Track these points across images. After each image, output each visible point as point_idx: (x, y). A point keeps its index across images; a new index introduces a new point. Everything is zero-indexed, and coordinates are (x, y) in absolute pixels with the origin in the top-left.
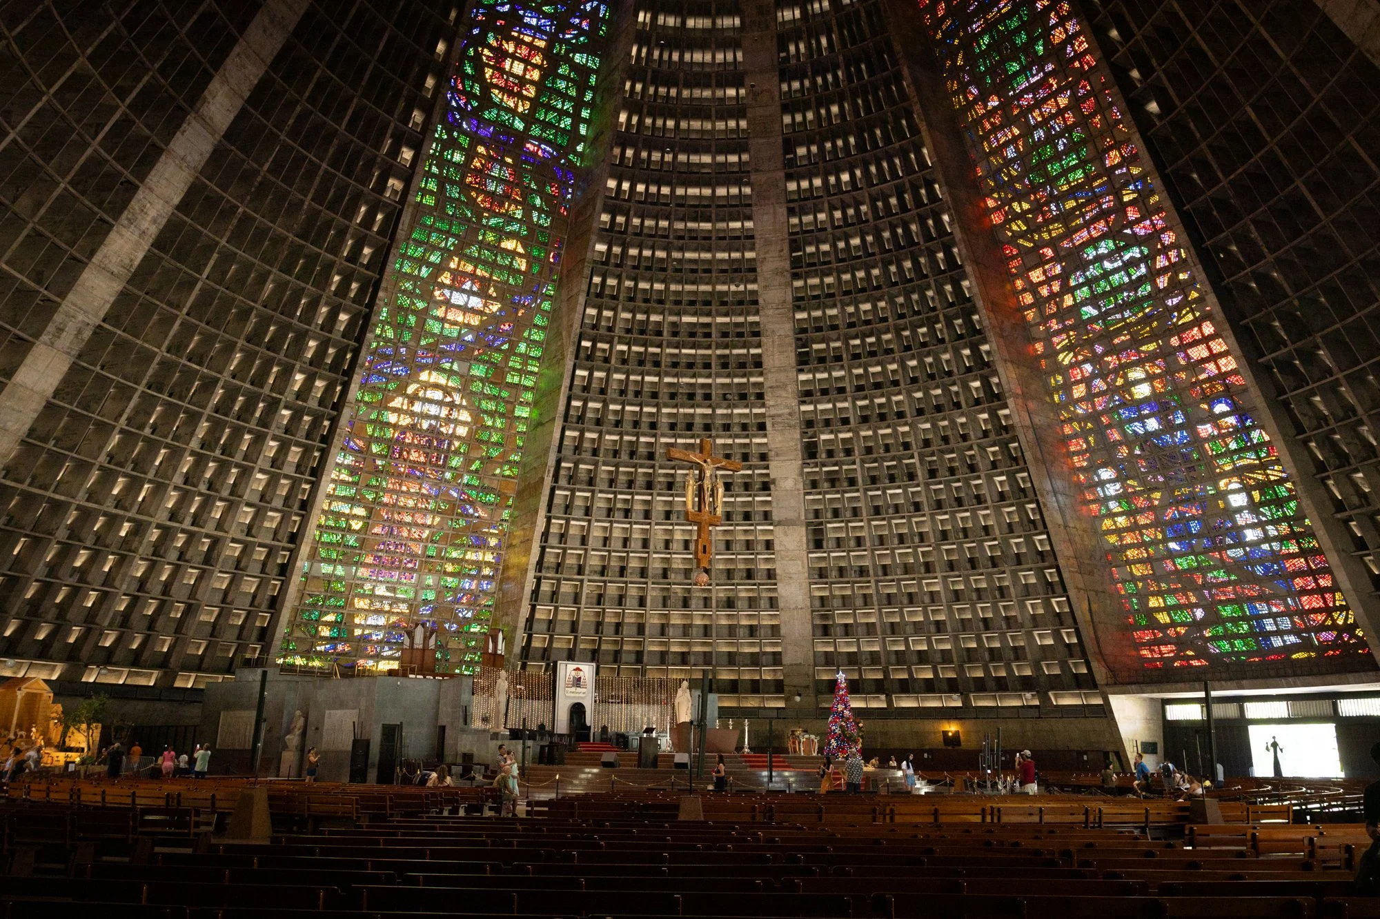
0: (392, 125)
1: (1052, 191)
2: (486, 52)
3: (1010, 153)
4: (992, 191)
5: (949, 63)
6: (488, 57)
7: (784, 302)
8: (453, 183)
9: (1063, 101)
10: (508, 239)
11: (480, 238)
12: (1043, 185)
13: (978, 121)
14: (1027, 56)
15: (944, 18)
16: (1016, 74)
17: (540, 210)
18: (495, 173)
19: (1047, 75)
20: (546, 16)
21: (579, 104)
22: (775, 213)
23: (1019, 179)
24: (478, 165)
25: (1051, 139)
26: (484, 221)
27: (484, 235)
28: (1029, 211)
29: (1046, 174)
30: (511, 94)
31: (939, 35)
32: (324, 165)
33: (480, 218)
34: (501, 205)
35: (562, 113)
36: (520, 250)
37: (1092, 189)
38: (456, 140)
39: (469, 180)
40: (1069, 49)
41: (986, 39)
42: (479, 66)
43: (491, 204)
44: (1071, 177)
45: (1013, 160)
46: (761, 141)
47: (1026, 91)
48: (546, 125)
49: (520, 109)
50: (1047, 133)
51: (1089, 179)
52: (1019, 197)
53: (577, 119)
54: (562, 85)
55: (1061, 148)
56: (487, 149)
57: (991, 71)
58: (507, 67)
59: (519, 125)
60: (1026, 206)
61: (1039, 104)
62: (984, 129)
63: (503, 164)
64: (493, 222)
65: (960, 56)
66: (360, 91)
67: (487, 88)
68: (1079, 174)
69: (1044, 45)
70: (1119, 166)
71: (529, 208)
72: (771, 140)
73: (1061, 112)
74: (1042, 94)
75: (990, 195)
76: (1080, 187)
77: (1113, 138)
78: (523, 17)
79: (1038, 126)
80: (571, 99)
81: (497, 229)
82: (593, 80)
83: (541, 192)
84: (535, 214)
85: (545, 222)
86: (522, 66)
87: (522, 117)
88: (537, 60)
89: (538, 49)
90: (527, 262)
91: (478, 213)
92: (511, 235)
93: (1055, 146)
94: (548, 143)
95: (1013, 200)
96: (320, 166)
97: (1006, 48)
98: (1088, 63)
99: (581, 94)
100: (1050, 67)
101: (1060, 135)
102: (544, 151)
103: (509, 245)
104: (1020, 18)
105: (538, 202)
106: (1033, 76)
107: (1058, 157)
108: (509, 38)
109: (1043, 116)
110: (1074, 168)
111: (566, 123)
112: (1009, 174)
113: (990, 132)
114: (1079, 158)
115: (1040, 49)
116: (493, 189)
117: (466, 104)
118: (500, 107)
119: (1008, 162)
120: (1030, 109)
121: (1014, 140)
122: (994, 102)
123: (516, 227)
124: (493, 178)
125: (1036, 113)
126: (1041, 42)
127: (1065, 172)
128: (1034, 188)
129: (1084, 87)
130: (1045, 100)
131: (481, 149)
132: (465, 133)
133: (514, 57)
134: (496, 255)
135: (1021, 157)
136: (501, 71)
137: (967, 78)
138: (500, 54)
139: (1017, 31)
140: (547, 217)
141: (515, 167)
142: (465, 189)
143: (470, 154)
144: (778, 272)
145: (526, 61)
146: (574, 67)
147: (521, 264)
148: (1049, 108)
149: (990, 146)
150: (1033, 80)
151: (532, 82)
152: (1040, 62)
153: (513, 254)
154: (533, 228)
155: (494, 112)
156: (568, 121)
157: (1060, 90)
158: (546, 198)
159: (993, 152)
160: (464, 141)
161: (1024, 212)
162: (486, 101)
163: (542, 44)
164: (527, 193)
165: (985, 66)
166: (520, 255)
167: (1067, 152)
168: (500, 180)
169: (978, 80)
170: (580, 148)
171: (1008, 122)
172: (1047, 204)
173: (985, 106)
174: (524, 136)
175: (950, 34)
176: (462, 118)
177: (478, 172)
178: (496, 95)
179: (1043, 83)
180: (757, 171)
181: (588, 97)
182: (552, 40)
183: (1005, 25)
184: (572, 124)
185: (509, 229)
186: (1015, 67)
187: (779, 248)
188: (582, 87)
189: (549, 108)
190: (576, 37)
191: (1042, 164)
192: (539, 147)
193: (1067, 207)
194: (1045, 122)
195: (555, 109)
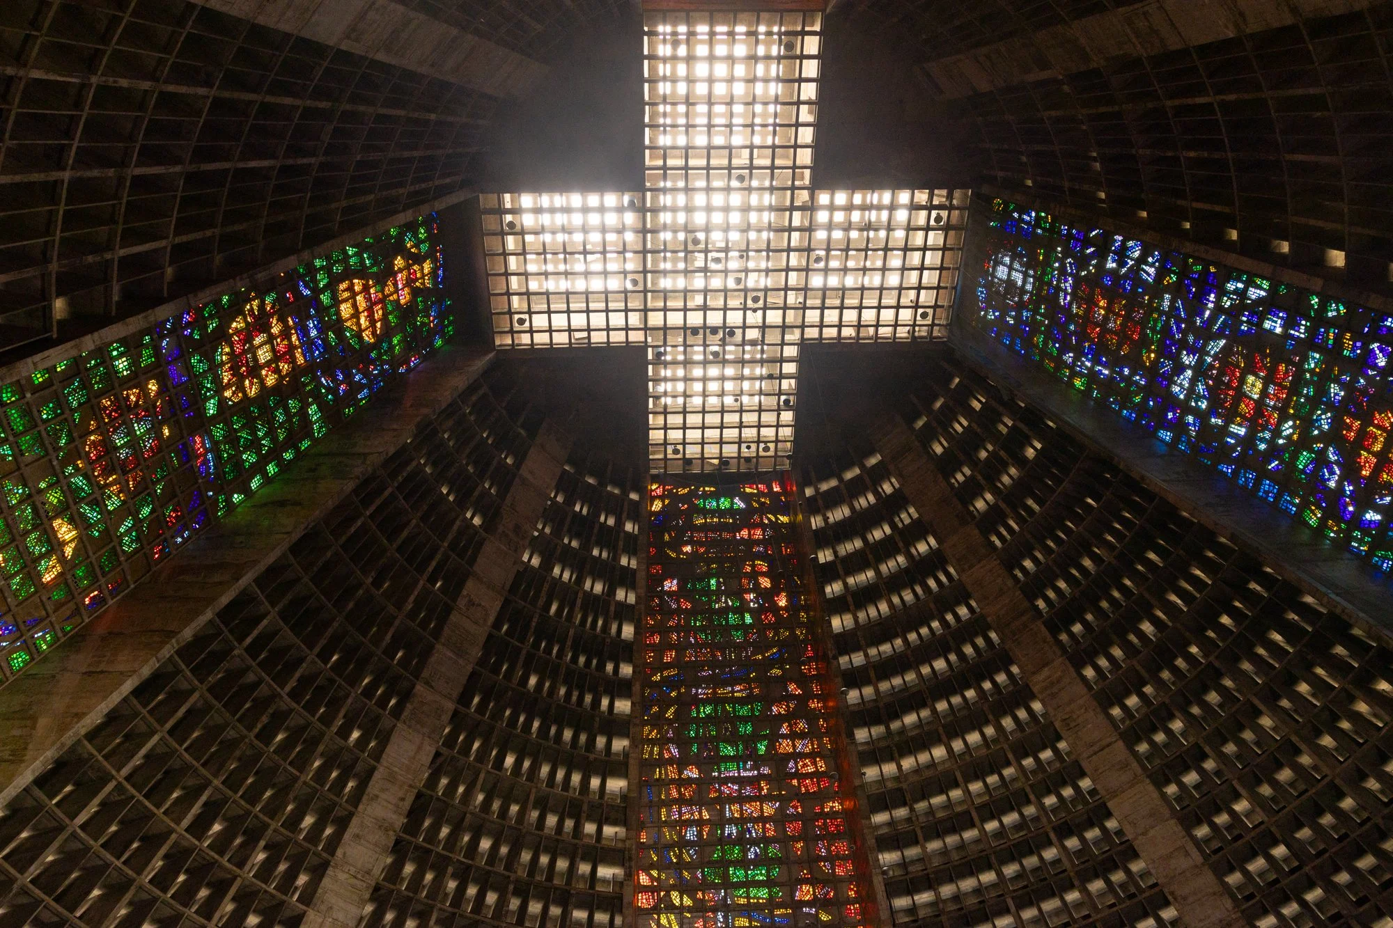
0: (163, 243)
1: (725, 898)
2: (255, 303)
3: (691, 834)
4: (653, 866)
5: (655, 709)
6: (252, 310)
7: (368, 872)
8: (85, 385)
9: (768, 810)
10: (71, 521)
11: (43, 485)
12: (717, 887)
13: (664, 783)
14: (746, 748)
15: (668, 666)
16: (728, 759)
17: (138, 522)
18: (139, 429)
19: (761, 777)
20: (326, 341)
21: (274, 454)
22: (420, 748)
23: (691, 867)
24: (133, 398)
25: (742, 841)
26: (70, 469)
27: (50, 486)
28: (689, 909)
29: (726, 876)
30: (234, 369)
31: (657, 678)
32: (66, 175)
33: (69, 459)
34: (106, 472)
35: (254, 445)
36: (69, 551)
37: (772, 916)
38: (141, 345)
39: (106, 402)
40: (791, 764)
41: (708, 710)
42: (236, 309)
43: (99, 458)
44: (753, 892)
45: (690, 844)
46: (450, 654)
47: (734, 780)
48: (231, 438)
49: (228, 394)
50: (741, 834)
51: (772, 903)
52: (684, 889)
53: (259, 468)
54: (280, 417)
55: (751, 856)
56: (158, 393)
57: (703, 742)
58: (257, 341)
59: (211, 408)
60: (687, 901)
61: (741, 800)
62: (668, 794)
63: (155, 430)
64: (79, 481)
65: (672, 710)
66: (192, 168)
67: (221, 335)
68: (763, 893)
69: (767, 747)
70: (809, 904)
71: (127, 509)
72: (461, 661)
73: (762, 819)
74: (748, 791)
75: (647, 870)
76: (758, 907)
77: (810, 872)
78: (309, 317)
79: (732, 821)
80: (274, 440)
81: (72, 495)
82: (305, 444)
83: (159, 505)
84: (129, 523)
85: (128, 545)
86: (268, 356)
87: (222, 403)
88: (284, 367)
89: (293, 360)
90: (60, 575)
91: (74, 454)
92: (77, 520)
93: (745, 851)
94: (218, 457)
95: (674, 888)
96: (64, 169)
97: (726, 729)
98: (806, 787)
99: (285, 446)
100: (766, 771)
101: (755, 842)
102: (206, 462)
103: (65, 531)
104: (752, 710)
105: (146, 511)
106: (745, 770)
107: (744, 863)
108: (282, 320)
109: (742, 814)
110: (759, 884)
111: (249, 458)
112: (679, 857)
113: (675, 801)
114: (768, 876)
115: (762, 748)
116: (119, 443)
117: (188, 324)
118: (214, 367)
119: (684, 844)
120: (731, 800)
121: (700, 823)
122: (692, 773)
123: (93, 515)
124: (130, 432)
125: (736, 807)
126: (765, 743)
127: (749, 884)
128: (706, 886)
129: (795, 807)
130: (750, 799)
131: (153, 387)
132: (157, 349)
133: (271, 339)
134: (35, 528)
135: (700, 843)
136: (248, 338)
137: (670, 734)
138: (261, 324)
139: (745, 720)
140: (138, 539)
141: (162, 447)
142: (91, 407)
143: (137, 378)
144: (383, 826)
145: (277, 358)
146: (303, 413)
147: (50, 572)
148: (751, 809)
149: (668, 815)
150: (743, 774)
151: (262, 382)
152: (758, 761)
153: (55, 546)
154: (109, 536)
155: (201, 368)
156: (253, 459)
157: (769, 798)
158: (157, 519)
159: (671, 825)
160: (147, 358)
161: (682, 909)
162: (208, 346)
163: (300, 360)
164: (144, 489)
165: (697, 733)
166: (62, 560)
167: (757, 863)
168: (134, 443)
169: (683, 743)
170: (236, 498)
171: (699, 801)
172: (715, 910)
173: (680, 773)
174: (202, 424)
175: (669, 683)
176: (171, 332)
177: (123, 407)
178: (223, 354)
179: (753, 782)
180: (427, 683)
181: (288, 456)
182: (310, 368)
183: (734, 708)
184: (253, 465)
185: (85, 509)
186: (729, 751)
187: (401, 794)
188: (292, 442)
189: (250, 426)
190: (328, 389)
191: (724, 864)
192: (207, 451)
193: (737, 924)
194: (741, 821)
195: (254, 431)
